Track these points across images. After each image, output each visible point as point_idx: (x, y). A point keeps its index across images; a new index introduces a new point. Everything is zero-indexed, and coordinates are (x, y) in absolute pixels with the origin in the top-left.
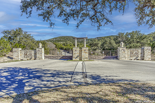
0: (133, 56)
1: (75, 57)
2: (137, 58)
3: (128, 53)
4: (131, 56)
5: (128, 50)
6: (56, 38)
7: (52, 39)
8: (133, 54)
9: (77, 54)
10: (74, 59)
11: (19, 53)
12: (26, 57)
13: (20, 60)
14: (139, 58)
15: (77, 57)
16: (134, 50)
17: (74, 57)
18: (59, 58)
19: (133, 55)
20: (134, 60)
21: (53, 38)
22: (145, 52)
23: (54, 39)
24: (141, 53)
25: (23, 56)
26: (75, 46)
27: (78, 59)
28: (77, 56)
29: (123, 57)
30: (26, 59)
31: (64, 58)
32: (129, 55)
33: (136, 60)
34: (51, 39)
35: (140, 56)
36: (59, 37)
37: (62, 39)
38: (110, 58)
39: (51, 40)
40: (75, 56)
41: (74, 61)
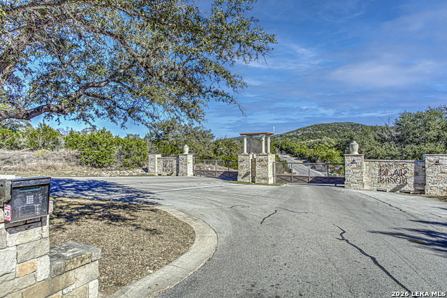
0: (388, 181)
1: (243, 175)
2: (403, 186)
3: (373, 172)
4: (381, 181)
5: (373, 164)
6: (304, 129)
7: (293, 132)
8: (389, 174)
9: (246, 169)
10: (239, 179)
11: (156, 162)
12: (166, 171)
13: (156, 175)
14: (409, 187)
15: (245, 176)
16: (391, 163)
17: (240, 175)
18: (218, 175)
19: (387, 177)
20: (393, 191)
21: (297, 130)
22: (427, 170)
23: (299, 131)
24: (416, 174)
25: (161, 168)
26: (243, 152)
27: (248, 179)
28: (245, 173)
29: (356, 181)
30: (165, 174)
31: (227, 175)
32: (374, 176)
33: (398, 192)
34: (290, 132)
35: (411, 181)
36: (311, 126)
37: (320, 132)
38: (325, 183)
39: (291, 134)
40: (242, 172)
41: (241, 182)
